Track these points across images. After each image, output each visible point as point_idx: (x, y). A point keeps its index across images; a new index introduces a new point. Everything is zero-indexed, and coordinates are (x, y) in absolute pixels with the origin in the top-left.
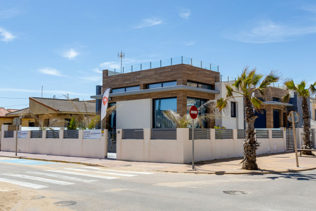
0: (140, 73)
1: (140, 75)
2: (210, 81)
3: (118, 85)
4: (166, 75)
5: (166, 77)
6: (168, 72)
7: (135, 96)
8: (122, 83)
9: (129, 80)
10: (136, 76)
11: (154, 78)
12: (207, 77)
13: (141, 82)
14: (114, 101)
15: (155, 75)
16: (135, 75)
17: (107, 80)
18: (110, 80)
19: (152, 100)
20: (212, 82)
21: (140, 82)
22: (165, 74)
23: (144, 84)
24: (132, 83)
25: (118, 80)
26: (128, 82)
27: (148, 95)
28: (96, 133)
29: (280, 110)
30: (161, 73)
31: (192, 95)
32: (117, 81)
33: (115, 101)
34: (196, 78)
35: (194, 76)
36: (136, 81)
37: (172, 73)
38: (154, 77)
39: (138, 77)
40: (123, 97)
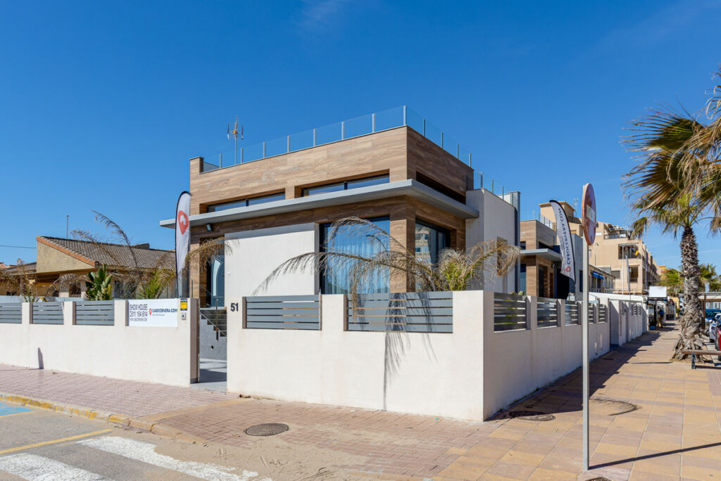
0: (286, 160)
1: (286, 165)
2: (458, 187)
3: (227, 193)
4: (360, 160)
5: (358, 164)
6: (364, 150)
7: (274, 218)
8: (238, 187)
9: (259, 178)
10: (274, 169)
11: (324, 170)
12: (453, 175)
13: (288, 181)
14: (219, 231)
15: (327, 162)
16: (272, 164)
17: (202, 183)
18: (209, 181)
19: (318, 225)
20: (462, 189)
21: (286, 183)
22: (357, 156)
23: (296, 188)
24: (265, 185)
25: (228, 180)
26: (256, 184)
27: (310, 213)
28: (162, 310)
29: (547, 267)
30: (343, 155)
31: (425, 213)
32: (226, 183)
33: (221, 233)
34: (433, 172)
35: (429, 165)
36: (276, 180)
37: (376, 152)
38: (326, 166)
39: (282, 168)
40: (242, 222)
